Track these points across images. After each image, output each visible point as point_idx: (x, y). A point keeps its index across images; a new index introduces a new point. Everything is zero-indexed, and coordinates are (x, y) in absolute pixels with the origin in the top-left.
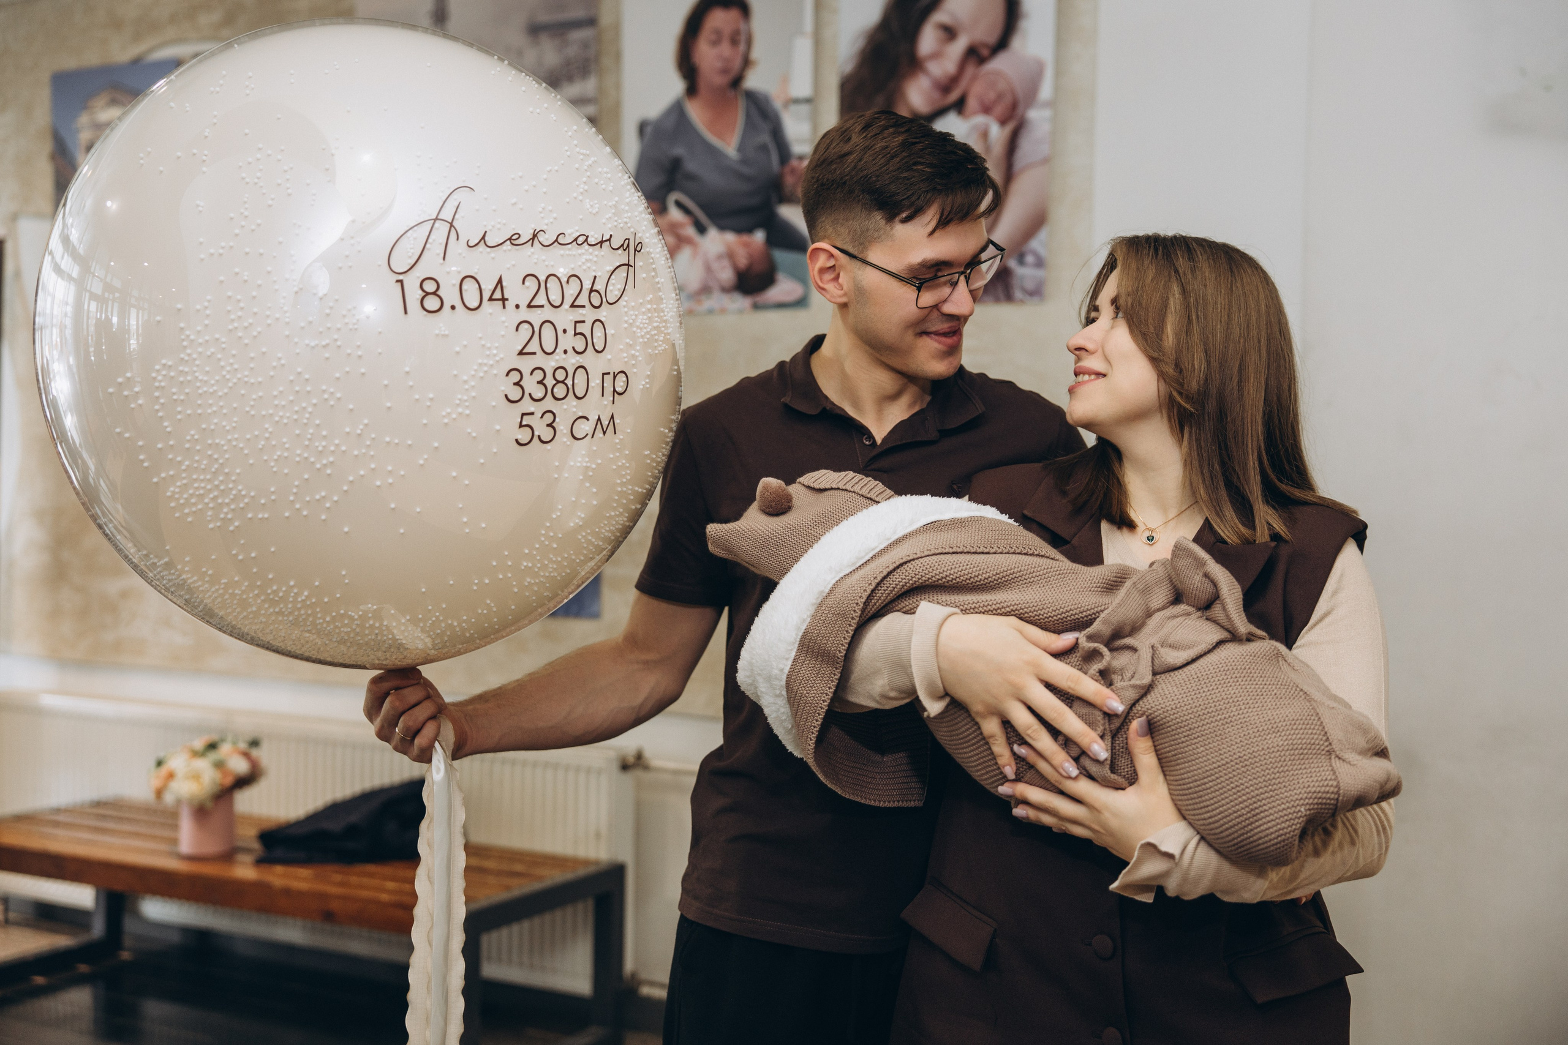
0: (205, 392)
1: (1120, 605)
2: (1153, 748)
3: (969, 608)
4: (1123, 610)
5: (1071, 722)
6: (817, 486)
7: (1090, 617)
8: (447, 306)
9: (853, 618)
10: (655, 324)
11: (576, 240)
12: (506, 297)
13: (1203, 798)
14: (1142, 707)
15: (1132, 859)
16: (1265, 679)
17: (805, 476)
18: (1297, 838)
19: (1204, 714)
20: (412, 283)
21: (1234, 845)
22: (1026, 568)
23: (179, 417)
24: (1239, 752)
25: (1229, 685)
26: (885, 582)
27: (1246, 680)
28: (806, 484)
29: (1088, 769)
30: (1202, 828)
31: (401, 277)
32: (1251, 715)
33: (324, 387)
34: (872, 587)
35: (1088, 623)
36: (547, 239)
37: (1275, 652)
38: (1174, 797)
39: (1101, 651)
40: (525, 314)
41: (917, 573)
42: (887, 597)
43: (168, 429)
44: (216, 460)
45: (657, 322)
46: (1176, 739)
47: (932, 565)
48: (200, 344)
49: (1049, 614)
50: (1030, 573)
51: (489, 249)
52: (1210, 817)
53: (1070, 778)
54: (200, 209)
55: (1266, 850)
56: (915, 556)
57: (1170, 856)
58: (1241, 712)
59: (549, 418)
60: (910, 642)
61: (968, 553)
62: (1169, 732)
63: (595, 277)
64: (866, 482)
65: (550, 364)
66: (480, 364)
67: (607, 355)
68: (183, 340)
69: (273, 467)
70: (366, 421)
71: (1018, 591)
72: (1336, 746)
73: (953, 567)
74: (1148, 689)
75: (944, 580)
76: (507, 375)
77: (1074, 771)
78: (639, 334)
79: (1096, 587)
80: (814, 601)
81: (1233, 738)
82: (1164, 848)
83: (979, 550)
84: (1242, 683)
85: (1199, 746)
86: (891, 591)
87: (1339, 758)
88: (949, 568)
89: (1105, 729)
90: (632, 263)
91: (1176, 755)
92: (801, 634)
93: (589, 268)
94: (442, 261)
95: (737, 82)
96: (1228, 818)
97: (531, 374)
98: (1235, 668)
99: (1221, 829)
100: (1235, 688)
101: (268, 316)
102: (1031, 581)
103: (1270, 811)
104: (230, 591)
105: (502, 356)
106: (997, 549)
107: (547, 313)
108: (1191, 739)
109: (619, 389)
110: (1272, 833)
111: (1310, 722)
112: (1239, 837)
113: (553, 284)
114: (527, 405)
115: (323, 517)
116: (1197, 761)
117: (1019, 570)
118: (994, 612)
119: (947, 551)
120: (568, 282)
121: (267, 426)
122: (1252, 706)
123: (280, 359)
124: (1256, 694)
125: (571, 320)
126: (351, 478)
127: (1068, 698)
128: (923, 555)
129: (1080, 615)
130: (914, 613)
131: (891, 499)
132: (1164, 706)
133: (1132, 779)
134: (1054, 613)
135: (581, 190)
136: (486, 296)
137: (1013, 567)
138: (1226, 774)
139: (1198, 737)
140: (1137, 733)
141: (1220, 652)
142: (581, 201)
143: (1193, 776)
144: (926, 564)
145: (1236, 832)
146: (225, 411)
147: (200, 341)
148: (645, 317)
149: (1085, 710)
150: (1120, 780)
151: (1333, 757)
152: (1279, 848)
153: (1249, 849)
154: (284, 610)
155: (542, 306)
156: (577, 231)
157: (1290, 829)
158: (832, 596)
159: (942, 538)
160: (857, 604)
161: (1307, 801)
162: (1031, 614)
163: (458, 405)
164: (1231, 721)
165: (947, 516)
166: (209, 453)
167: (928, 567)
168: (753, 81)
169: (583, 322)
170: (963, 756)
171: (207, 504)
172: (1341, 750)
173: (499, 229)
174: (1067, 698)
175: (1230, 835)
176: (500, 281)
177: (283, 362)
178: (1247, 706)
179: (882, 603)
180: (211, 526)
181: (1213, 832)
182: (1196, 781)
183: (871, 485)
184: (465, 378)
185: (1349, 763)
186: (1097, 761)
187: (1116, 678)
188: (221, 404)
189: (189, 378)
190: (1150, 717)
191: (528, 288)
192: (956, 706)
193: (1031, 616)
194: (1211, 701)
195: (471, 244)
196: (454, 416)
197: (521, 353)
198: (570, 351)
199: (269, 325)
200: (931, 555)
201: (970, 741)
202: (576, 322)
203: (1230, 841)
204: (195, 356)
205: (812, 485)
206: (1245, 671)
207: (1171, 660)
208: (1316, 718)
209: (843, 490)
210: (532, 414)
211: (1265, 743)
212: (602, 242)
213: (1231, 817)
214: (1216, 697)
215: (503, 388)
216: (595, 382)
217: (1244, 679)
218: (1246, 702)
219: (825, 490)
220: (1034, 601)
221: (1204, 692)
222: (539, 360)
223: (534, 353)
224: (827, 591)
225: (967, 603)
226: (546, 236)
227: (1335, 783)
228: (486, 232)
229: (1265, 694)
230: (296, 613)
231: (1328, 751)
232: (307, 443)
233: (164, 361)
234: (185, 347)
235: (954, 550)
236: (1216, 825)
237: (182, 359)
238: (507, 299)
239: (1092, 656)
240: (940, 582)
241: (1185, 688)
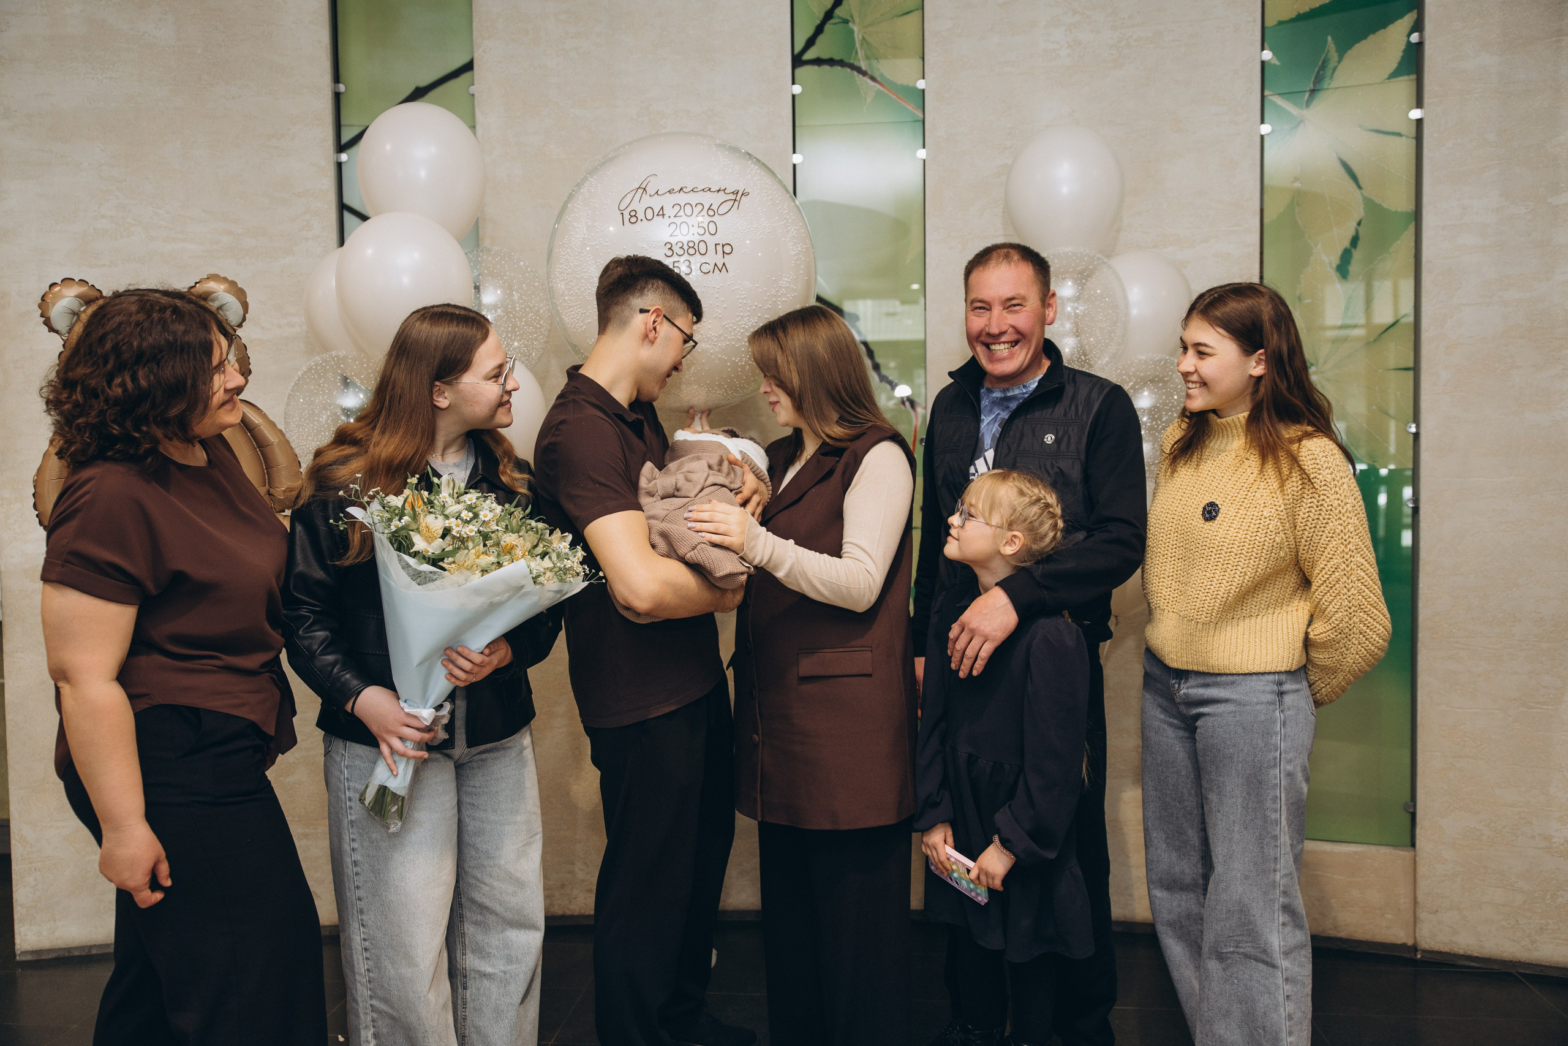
8: (639, 220)
20: (626, 213)
31: (622, 211)
97: (676, 244)
109: (726, 252)
136: (656, 214)
176: (662, 208)
195: (652, 195)
198: (696, 234)
216: (711, 248)
223: (677, 235)
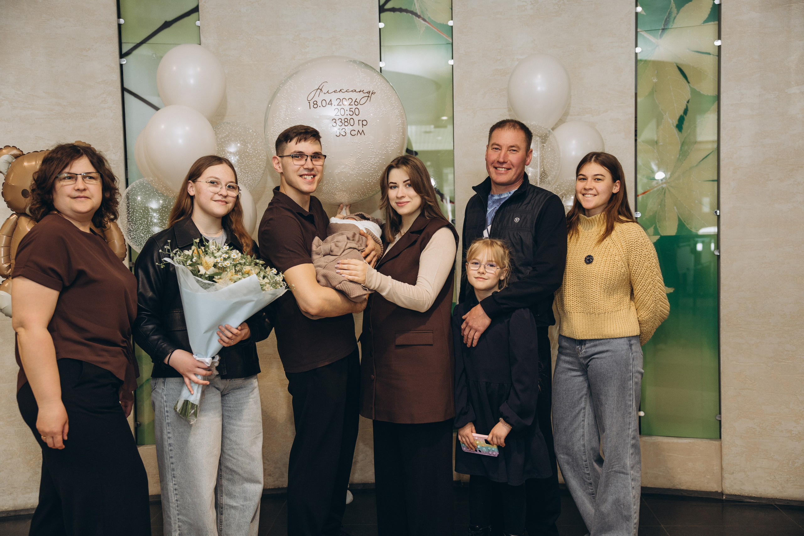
8: (319, 106)
20: (311, 102)
40: (336, 107)
109: (364, 124)
136: (327, 103)
155: (341, 105)
176: (331, 100)
198: (348, 115)
202: (350, 108)
216: (356, 122)
223: (339, 115)
238: (332, 104)
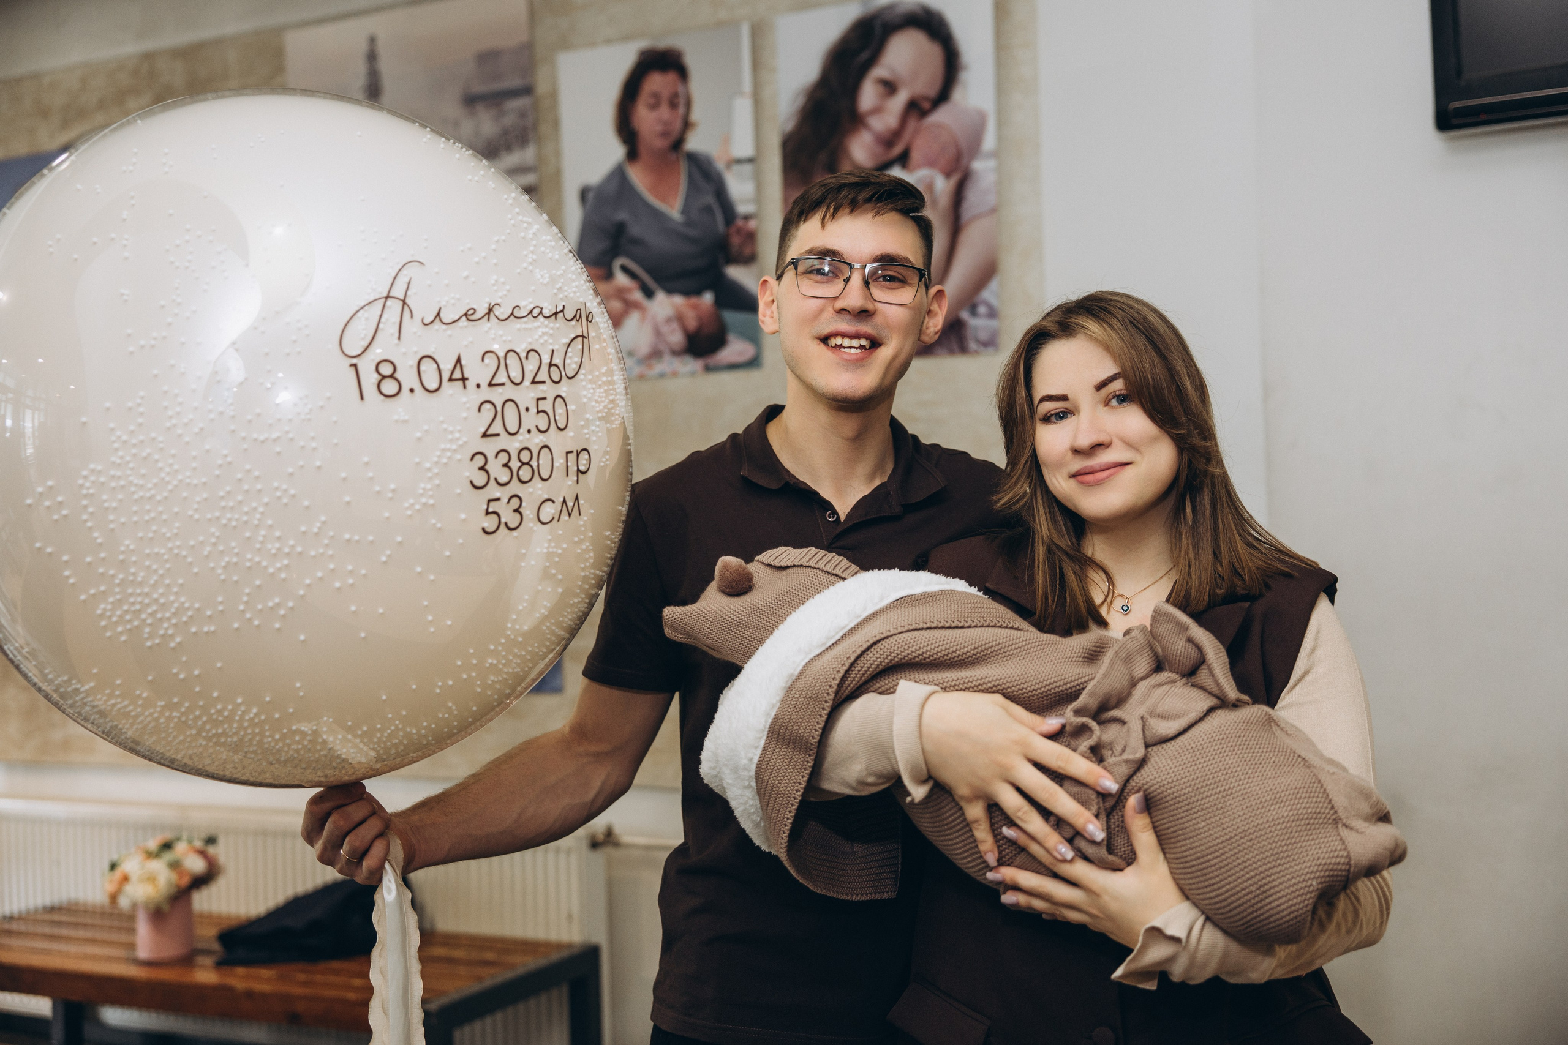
0: (142, 498)
1: (1105, 676)
2: (1151, 825)
3: (948, 686)
4: (1109, 680)
5: (1063, 802)
6: (777, 563)
7: (1074, 689)
8: (405, 389)
9: (826, 702)
10: (611, 398)
11: (531, 312)
12: (466, 376)
13: (1208, 876)
14: (1136, 783)
15: (1136, 945)
16: (1262, 747)
17: (764, 554)
18: (1310, 913)
19: (1202, 787)
20: (367, 366)
21: (1243, 924)
22: (1004, 641)
23: (112, 526)
24: (1243, 825)
25: (1225, 754)
26: (859, 662)
27: (1242, 749)
28: (765, 562)
29: (1084, 850)
30: (1208, 907)
31: (354, 361)
32: (1252, 785)
33: (276, 484)
34: (845, 668)
35: (1074, 695)
36: (502, 313)
37: (1267, 717)
38: (1176, 876)
39: (1090, 725)
40: (486, 393)
41: (892, 651)
42: (861, 677)
43: (99, 541)
44: (156, 571)
45: (612, 395)
46: (1175, 815)
47: (908, 642)
48: (134, 445)
49: (1033, 687)
50: (1009, 646)
51: (444, 327)
52: (1217, 896)
53: (1065, 861)
54: (125, 297)
55: (1277, 928)
56: (889, 634)
57: (1176, 940)
58: (1241, 783)
59: (515, 503)
60: (891, 723)
61: (943, 628)
62: (1167, 807)
63: (553, 351)
64: (830, 558)
65: (514, 445)
66: (444, 450)
67: (569, 433)
68: (114, 442)
69: (220, 575)
70: (323, 518)
71: (998, 666)
72: (1342, 814)
73: (929, 643)
74: (1142, 763)
75: (921, 657)
76: (472, 459)
77: (1070, 854)
78: (598, 409)
79: (1077, 657)
80: (784, 685)
81: (1235, 811)
82: (1169, 932)
83: (953, 625)
84: (1239, 752)
85: (1199, 820)
86: (866, 671)
87: (1347, 827)
88: (926, 644)
89: (1099, 808)
90: (585, 334)
91: (1175, 831)
92: (770, 720)
93: (546, 341)
94: (396, 341)
95: (677, 144)
96: (1236, 896)
97: (496, 456)
98: (1230, 736)
99: (1229, 908)
100: (1232, 757)
101: (210, 411)
102: (1011, 653)
103: (1280, 887)
104: (167, 714)
105: (465, 439)
106: (971, 623)
107: (509, 391)
108: (1191, 814)
109: (582, 468)
110: (1284, 910)
111: (1314, 790)
112: (1249, 915)
113: (512, 361)
114: (494, 491)
115: (277, 626)
116: (1199, 837)
117: (997, 642)
118: (975, 688)
119: (921, 626)
120: (527, 358)
121: (213, 530)
122: (1252, 776)
123: (226, 456)
124: (1254, 763)
125: (533, 398)
126: (308, 581)
127: (1058, 777)
128: (897, 632)
129: (1065, 686)
130: (894, 692)
131: (858, 575)
132: (1159, 780)
133: (1130, 858)
134: (1037, 686)
135: (530, 260)
136: (446, 376)
137: (991, 640)
138: (1230, 850)
139: (1198, 811)
140: (1135, 811)
141: (1211, 719)
142: (531, 271)
143: (1196, 853)
144: (901, 641)
145: (1245, 910)
146: (164, 517)
147: (134, 441)
148: (602, 390)
149: (1076, 789)
150: (1118, 861)
151: (1340, 825)
152: (1292, 926)
153: (1259, 928)
154: (228, 730)
155: (503, 384)
156: (531, 303)
157: (1302, 904)
158: (802, 680)
159: (914, 613)
160: (830, 686)
161: (1318, 874)
162: (1013, 688)
163: (422, 495)
164: (1231, 793)
165: (917, 590)
166: (147, 563)
167: (904, 644)
168: (694, 143)
169: (545, 398)
170: (947, 843)
171: (144, 620)
172: (1347, 818)
173: (453, 305)
174: (1056, 777)
175: (1239, 914)
176: (459, 360)
177: (229, 459)
178: (1247, 776)
179: (856, 684)
180: (149, 644)
181: (1220, 911)
182: (1199, 858)
183: (835, 561)
184: (428, 465)
185: (1357, 831)
186: (1093, 842)
187: (1106, 753)
188: (160, 509)
189: (122, 483)
190: (1147, 793)
191: (487, 365)
192: (940, 790)
193: (1014, 691)
194: (1209, 773)
195: (427, 321)
196: (417, 507)
197: (485, 435)
198: (534, 430)
199: (212, 420)
200: (906, 632)
201: (954, 826)
202: (538, 399)
203: (1240, 920)
204: (128, 458)
205: (772, 563)
206: (1240, 739)
207: (1163, 731)
208: (1319, 785)
209: (806, 567)
210: (498, 499)
211: (1269, 814)
212: (556, 314)
213: (1239, 894)
214: (1214, 768)
215: (467, 474)
216: (559, 461)
217: (1241, 748)
218: (1245, 772)
219: (787, 567)
220: (1016, 675)
221: (1200, 763)
222: (504, 442)
223: (498, 435)
224: (797, 673)
225: (946, 680)
226: (502, 310)
227: (1345, 854)
228: (440, 309)
229: (1263, 762)
230: (242, 733)
231: (1334, 820)
232: (258, 546)
233: (92, 466)
234: (117, 450)
235: (928, 625)
236: (1223, 904)
237: (114, 463)
238: (467, 379)
239: (1081, 731)
240: (917, 659)
241: (1180, 760)
